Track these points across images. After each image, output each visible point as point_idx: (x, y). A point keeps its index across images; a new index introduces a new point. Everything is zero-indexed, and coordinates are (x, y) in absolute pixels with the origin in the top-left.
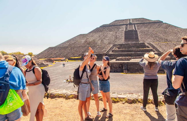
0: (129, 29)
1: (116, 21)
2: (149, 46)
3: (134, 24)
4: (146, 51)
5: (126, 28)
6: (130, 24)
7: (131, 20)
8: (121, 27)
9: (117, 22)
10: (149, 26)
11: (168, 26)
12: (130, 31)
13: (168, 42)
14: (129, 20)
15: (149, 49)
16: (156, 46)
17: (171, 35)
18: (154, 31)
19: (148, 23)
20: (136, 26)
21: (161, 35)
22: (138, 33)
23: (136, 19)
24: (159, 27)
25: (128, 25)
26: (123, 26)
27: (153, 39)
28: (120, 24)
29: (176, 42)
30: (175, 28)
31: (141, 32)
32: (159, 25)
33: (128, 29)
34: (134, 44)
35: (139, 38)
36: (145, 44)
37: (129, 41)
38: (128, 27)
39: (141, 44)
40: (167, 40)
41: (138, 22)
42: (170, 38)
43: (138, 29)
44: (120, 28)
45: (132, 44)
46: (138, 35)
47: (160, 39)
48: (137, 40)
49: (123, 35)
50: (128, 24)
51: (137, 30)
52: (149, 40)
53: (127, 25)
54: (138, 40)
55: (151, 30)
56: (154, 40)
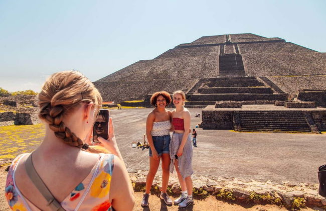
0: (227, 53)
1: (203, 38)
2: (264, 82)
3: (236, 44)
4: (259, 91)
5: (222, 51)
6: (229, 43)
7: (230, 36)
8: (212, 48)
9: (204, 40)
10: (261, 48)
11: (295, 48)
12: (227, 56)
13: (297, 75)
14: (227, 37)
15: (263, 87)
16: (275, 82)
17: (300, 64)
18: (270, 56)
19: (260, 42)
20: (238, 47)
21: (284, 64)
22: (243, 59)
23: (238, 34)
24: (279, 50)
25: (225, 46)
26: (216, 47)
27: (269, 70)
28: (211, 43)
29: (310, 75)
30: (307, 52)
31: (248, 57)
32: (278, 47)
33: (225, 52)
34: (237, 78)
35: (246, 69)
36: (256, 79)
37: (227, 73)
38: (225, 49)
39: (248, 78)
40: (294, 72)
41: (241, 41)
42: (299, 68)
43: (242, 52)
44: (211, 51)
45: (234, 78)
46: (244, 63)
47: (282, 71)
48: (242, 71)
49: (217, 62)
50: (224, 44)
51: (240, 54)
52: (263, 72)
53: (222, 45)
54: (244, 71)
55: (265, 54)
56: (272, 72)
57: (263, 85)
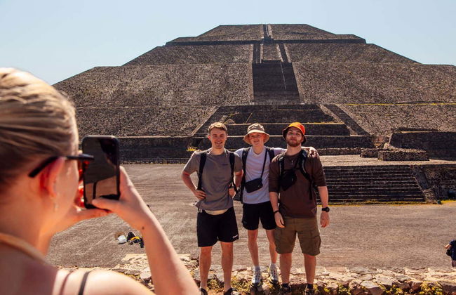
0: (266, 59)
1: (220, 28)
2: (333, 114)
3: (281, 42)
4: (327, 130)
5: (256, 55)
6: (268, 41)
7: (270, 27)
8: (238, 49)
9: (223, 33)
10: (325, 52)
11: (382, 54)
12: (267, 64)
13: (386, 103)
14: (265, 30)
15: (333, 123)
16: (351, 115)
17: (391, 83)
18: (342, 66)
19: (323, 41)
20: (286, 48)
21: (365, 83)
22: (296, 72)
23: (284, 25)
24: (356, 57)
25: (262, 45)
26: (246, 47)
27: (341, 92)
28: (236, 39)
29: (409, 103)
30: (402, 62)
31: (304, 69)
32: (353, 51)
33: (261, 58)
34: (285, 107)
35: (301, 90)
36: (319, 108)
37: (268, 96)
38: (262, 52)
39: (306, 106)
40: (382, 97)
41: (291, 37)
42: (390, 90)
43: (293, 58)
44: (237, 54)
45: (280, 107)
46: (297, 79)
47: (362, 95)
48: (294, 94)
49: (249, 76)
50: (259, 42)
51: (290, 61)
52: (330, 96)
53: (257, 43)
54: (298, 94)
55: (333, 63)
56: (345, 95)
57: (331, 119)
